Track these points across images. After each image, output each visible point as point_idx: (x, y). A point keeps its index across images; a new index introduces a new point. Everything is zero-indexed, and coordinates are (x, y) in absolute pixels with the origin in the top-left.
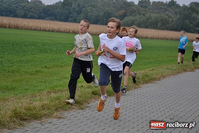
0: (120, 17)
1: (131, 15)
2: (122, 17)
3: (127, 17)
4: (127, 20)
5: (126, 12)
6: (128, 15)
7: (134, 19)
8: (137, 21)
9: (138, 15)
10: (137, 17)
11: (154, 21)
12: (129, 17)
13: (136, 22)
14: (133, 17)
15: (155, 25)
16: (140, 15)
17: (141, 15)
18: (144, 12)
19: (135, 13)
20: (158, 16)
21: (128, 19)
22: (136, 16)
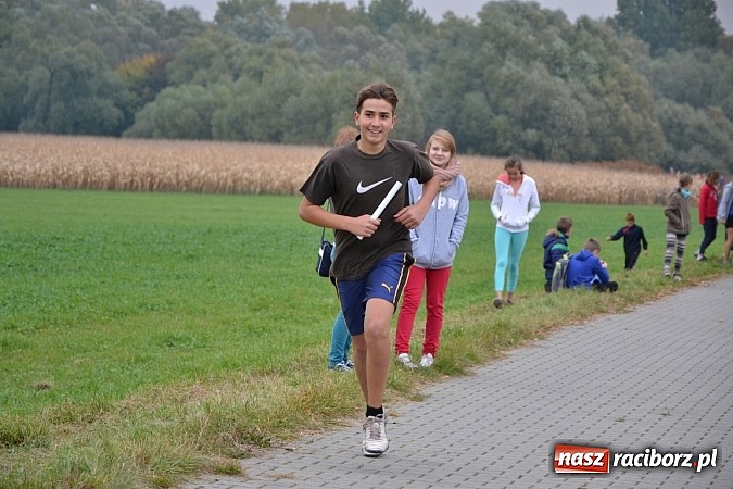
0: (132, 90)
1: (189, 77)
2: (147, 90)
3: (169, 90)
4: (170, 102)
5: (161, 64)
6: (172, 77)
7: (208, 96)
8: (223, 106)
9: (228, 78)
10: (225, 88)
11: (313, 107)
12: (183, 86)
13: (217, 113)
14: (200, 88)
15: (320, 127)
16: (236, 77)
17: (243, 78)
18: (255, 62)
19: (208, 66)
20: (333, 81)
21: (178, 99)
22: (214, 81)
